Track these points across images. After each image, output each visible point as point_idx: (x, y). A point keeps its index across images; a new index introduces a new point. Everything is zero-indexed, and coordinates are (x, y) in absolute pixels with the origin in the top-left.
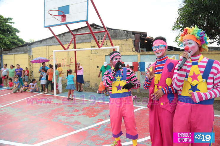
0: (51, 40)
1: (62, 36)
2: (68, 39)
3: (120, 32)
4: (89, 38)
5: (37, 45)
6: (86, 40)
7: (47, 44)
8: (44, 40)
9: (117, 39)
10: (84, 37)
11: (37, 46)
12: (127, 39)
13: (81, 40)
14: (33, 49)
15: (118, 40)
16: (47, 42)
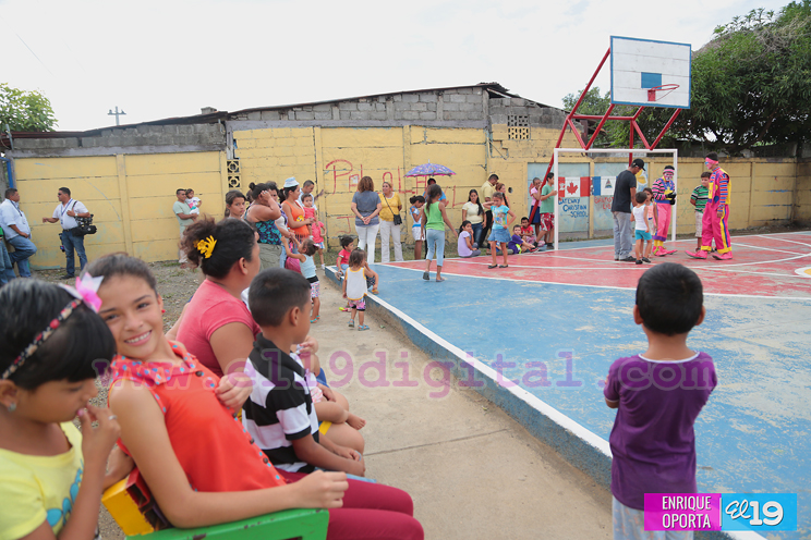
0: (335, 110)
1: (382, 100)
2: (406, 113)
3: (558, 114)
4: (476, 118)
5: (262, 123)
6: (469, 123)
7: (314, 122)
8: (302, 106)
10: (462, 113)
11: (266, 126)
13: (454, 120)
14: (236, 135)
15: (554, 130)
16: (317, 114)
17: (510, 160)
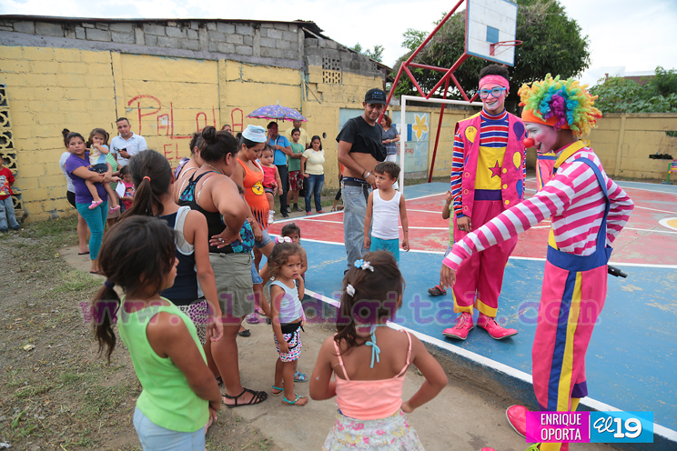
0: (139, 32)
1: (194, 26)
2: (220, 45)
3: (365, 60)
4: (292, 57)
5: (37, 39)
6: (285, 62)
9: (359, 73)
10: (278, 51)
12: (376, 76)
13: (271, 57)
15: (362, 76)
16: (114, 35)
17: (324, 104)
